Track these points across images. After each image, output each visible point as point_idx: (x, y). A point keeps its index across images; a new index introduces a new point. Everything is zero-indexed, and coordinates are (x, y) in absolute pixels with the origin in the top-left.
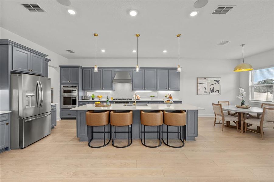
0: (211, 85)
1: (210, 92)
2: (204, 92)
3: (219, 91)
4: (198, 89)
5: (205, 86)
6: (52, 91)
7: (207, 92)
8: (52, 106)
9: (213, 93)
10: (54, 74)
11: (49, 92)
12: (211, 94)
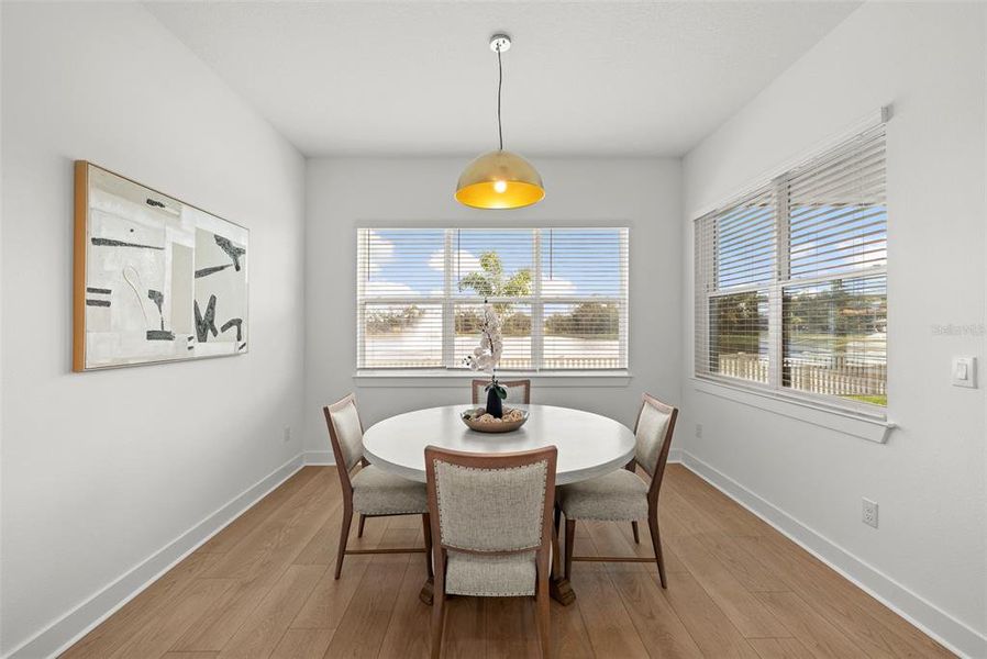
0: (199, 274)
1: (193, 333)
2: (151, 335)
3: (238, 322)
4: (80, 298)
5: (155, 269)
7: (167, 336)
9: (213, 345)
12: (201, 349)
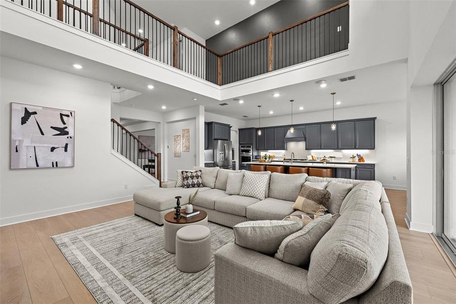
6: (233, 151)
8: (233, 162)
10: (234, 137)
11: (231, 152)
